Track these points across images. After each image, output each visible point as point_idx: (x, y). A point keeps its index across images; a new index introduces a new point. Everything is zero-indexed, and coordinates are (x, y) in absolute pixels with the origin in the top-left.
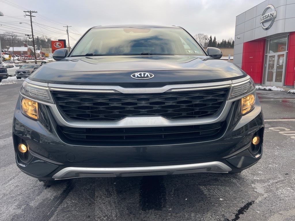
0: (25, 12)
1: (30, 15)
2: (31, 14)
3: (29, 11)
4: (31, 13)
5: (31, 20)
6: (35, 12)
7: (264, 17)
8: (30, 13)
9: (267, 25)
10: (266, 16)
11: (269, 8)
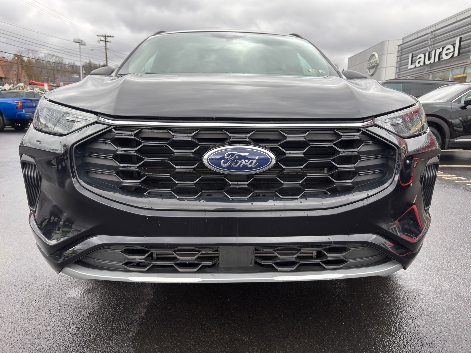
0: (99, 36)
1: (104, 40)
2: (106, 39)
3: (104, 35)
4: (107, 37)
5: (106, 47)
6: (111, 37)
7: (369, 63)
8: (104, 37)
9: (372, 71)
10: (371, 62)
11: (374, 55)
